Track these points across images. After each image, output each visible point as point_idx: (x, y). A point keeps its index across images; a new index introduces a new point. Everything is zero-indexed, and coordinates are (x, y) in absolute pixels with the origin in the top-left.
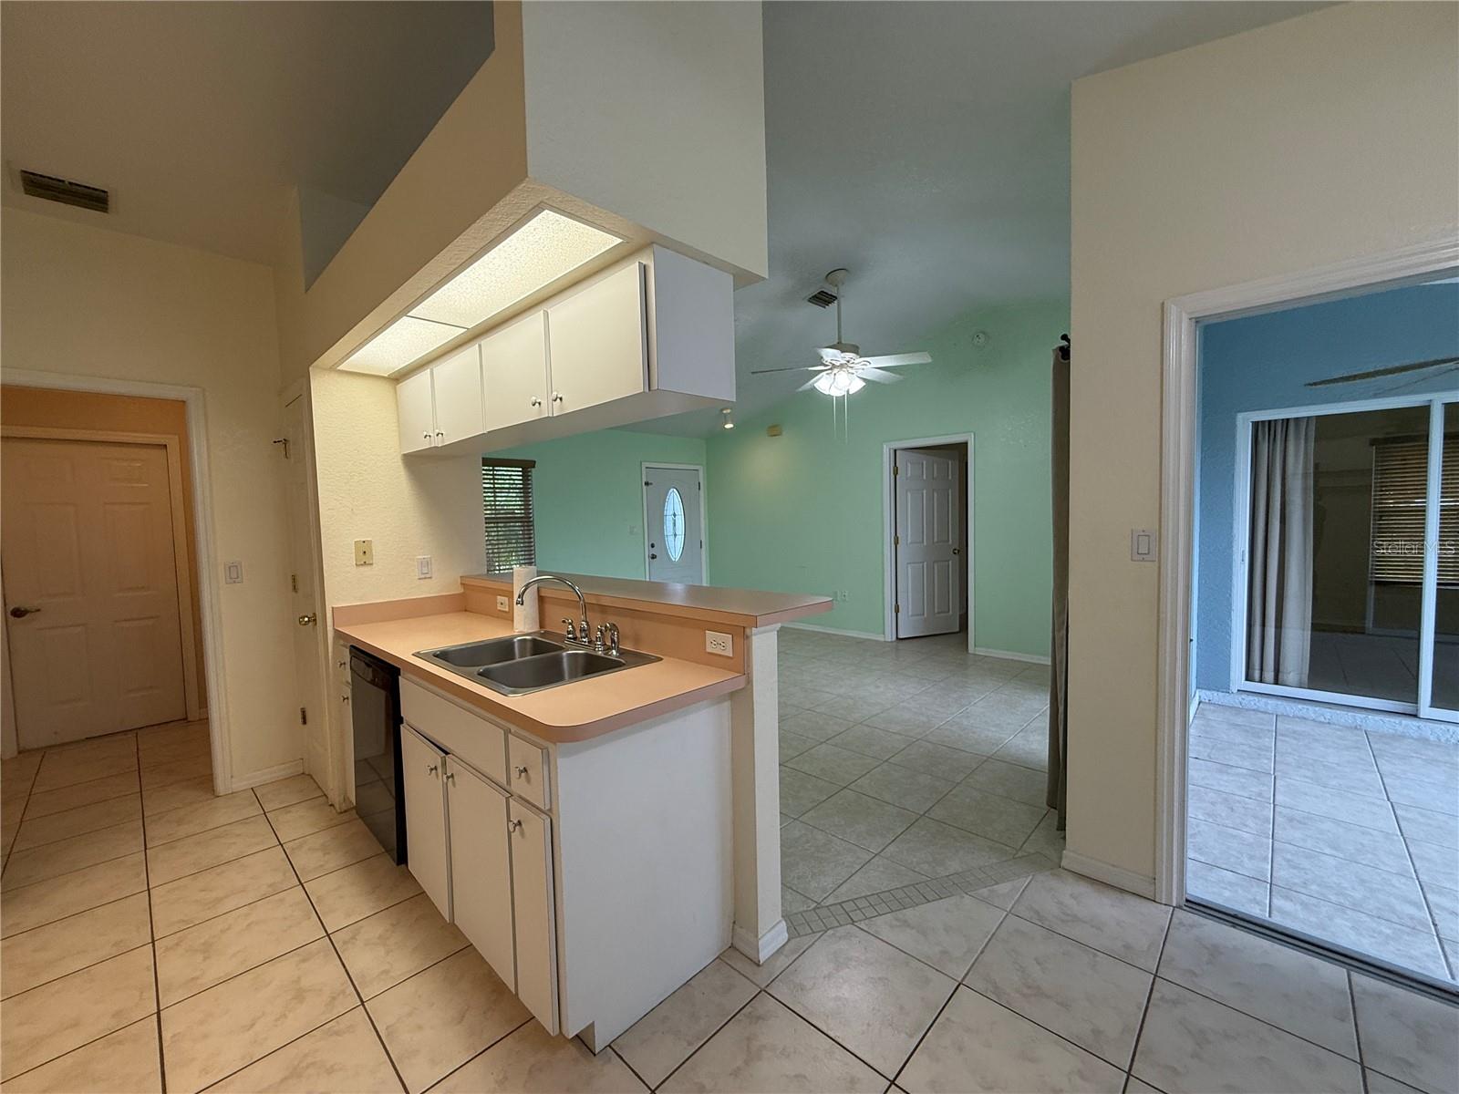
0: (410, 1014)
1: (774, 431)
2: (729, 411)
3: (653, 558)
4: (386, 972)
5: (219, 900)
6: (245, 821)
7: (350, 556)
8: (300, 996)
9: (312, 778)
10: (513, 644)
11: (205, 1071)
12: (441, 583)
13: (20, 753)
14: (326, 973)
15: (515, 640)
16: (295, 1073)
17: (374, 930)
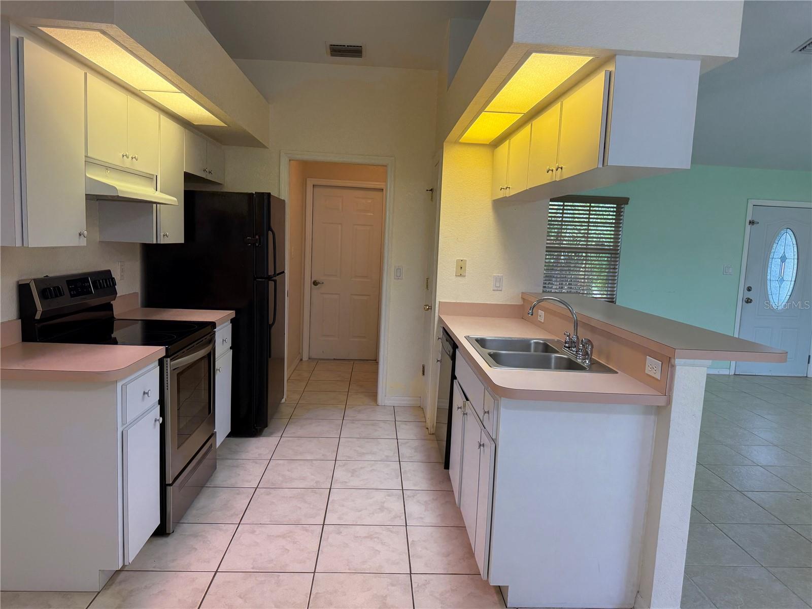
0: (424, 541)
3: (747, 301)
4: (422, 518)
5: (364, 454)
6: (385, 421)
7: (453, 269)
8: (382, 509)
9: (423, 410)
10: (530, 345)
11: (340, 518)
12: (506, 296)
13: (309, 358)
14: (396, 506)
15: (532, 341)
16: (370, 537)
17: (424, 497)
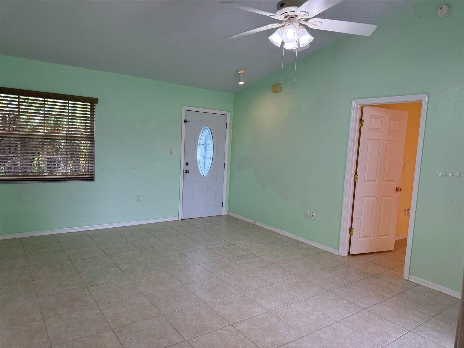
1: (276, 89)
2: (242, 72)
3: (186, 172)
